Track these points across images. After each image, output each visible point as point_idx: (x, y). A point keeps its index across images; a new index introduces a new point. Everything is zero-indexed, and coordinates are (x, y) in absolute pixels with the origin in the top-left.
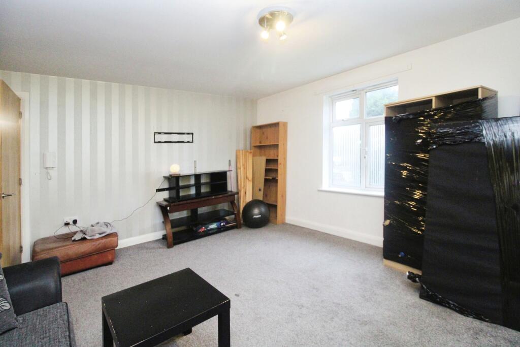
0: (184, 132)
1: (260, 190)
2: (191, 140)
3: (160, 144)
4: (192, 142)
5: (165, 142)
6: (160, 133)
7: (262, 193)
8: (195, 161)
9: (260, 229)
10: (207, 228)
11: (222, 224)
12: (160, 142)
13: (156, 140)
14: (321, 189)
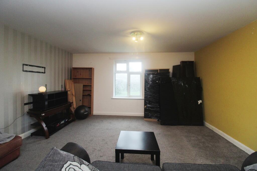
1: (80, 101)
2: (44, 71)
4: (45, 73)
5: (30, 71)
6: (27, 65)
7: (81, 102)
8: (46, 85)
9: (85, 120)
10: (60, 124)
11: (66, 120)
12: (26, 71)
13: (24, 70)
14: (112, 98)
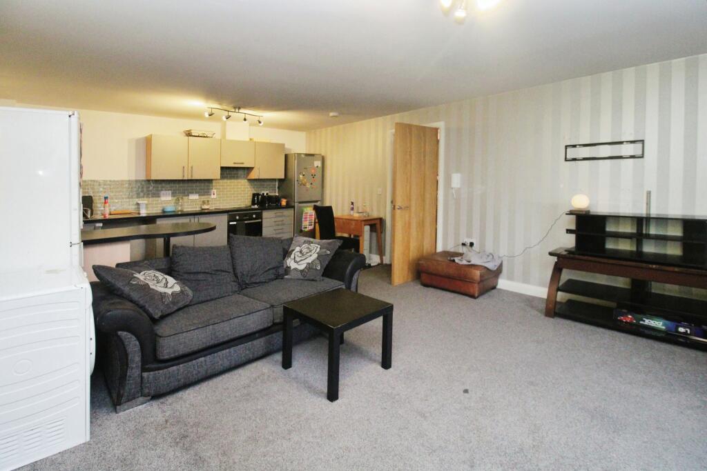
0: (622, 140)
2: (639, 153)
3: (573, 162)
4: (643, 156)
5: (585, 159)
6: (574, 146)
8: (649, 193)
10: (638, 321)
12: (574, 160)
13: (568, 157)
